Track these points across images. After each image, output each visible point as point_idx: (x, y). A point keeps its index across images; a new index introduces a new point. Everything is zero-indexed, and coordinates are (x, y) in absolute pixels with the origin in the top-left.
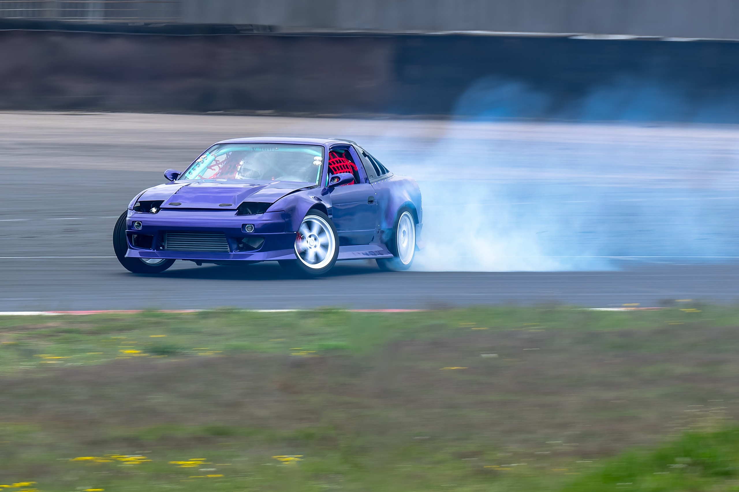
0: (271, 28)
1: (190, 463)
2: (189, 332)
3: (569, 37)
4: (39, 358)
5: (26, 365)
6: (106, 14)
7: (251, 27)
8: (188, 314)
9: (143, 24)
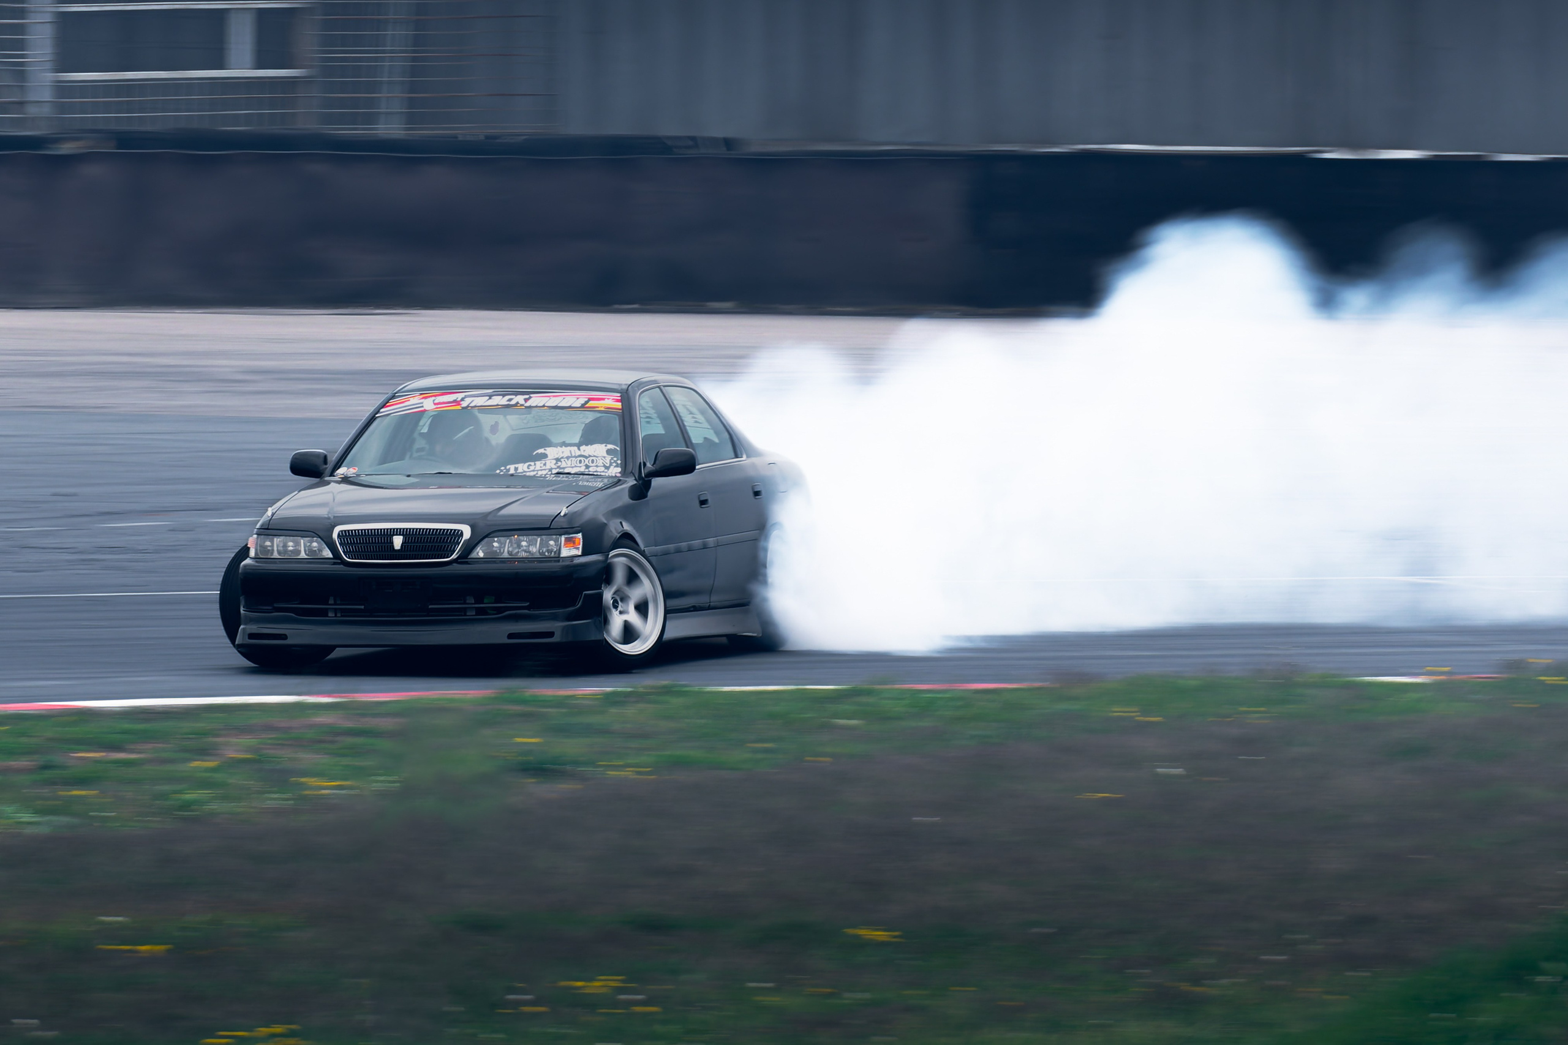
0: (728, 143)
1: (598, 986)
2: (589, 730)
3: (1307, 154)
4: (302, 784)
5: (274, 800)
6: (411, 119)
7: (691, 143)
8: (584, 697)
9: (482, 138)
